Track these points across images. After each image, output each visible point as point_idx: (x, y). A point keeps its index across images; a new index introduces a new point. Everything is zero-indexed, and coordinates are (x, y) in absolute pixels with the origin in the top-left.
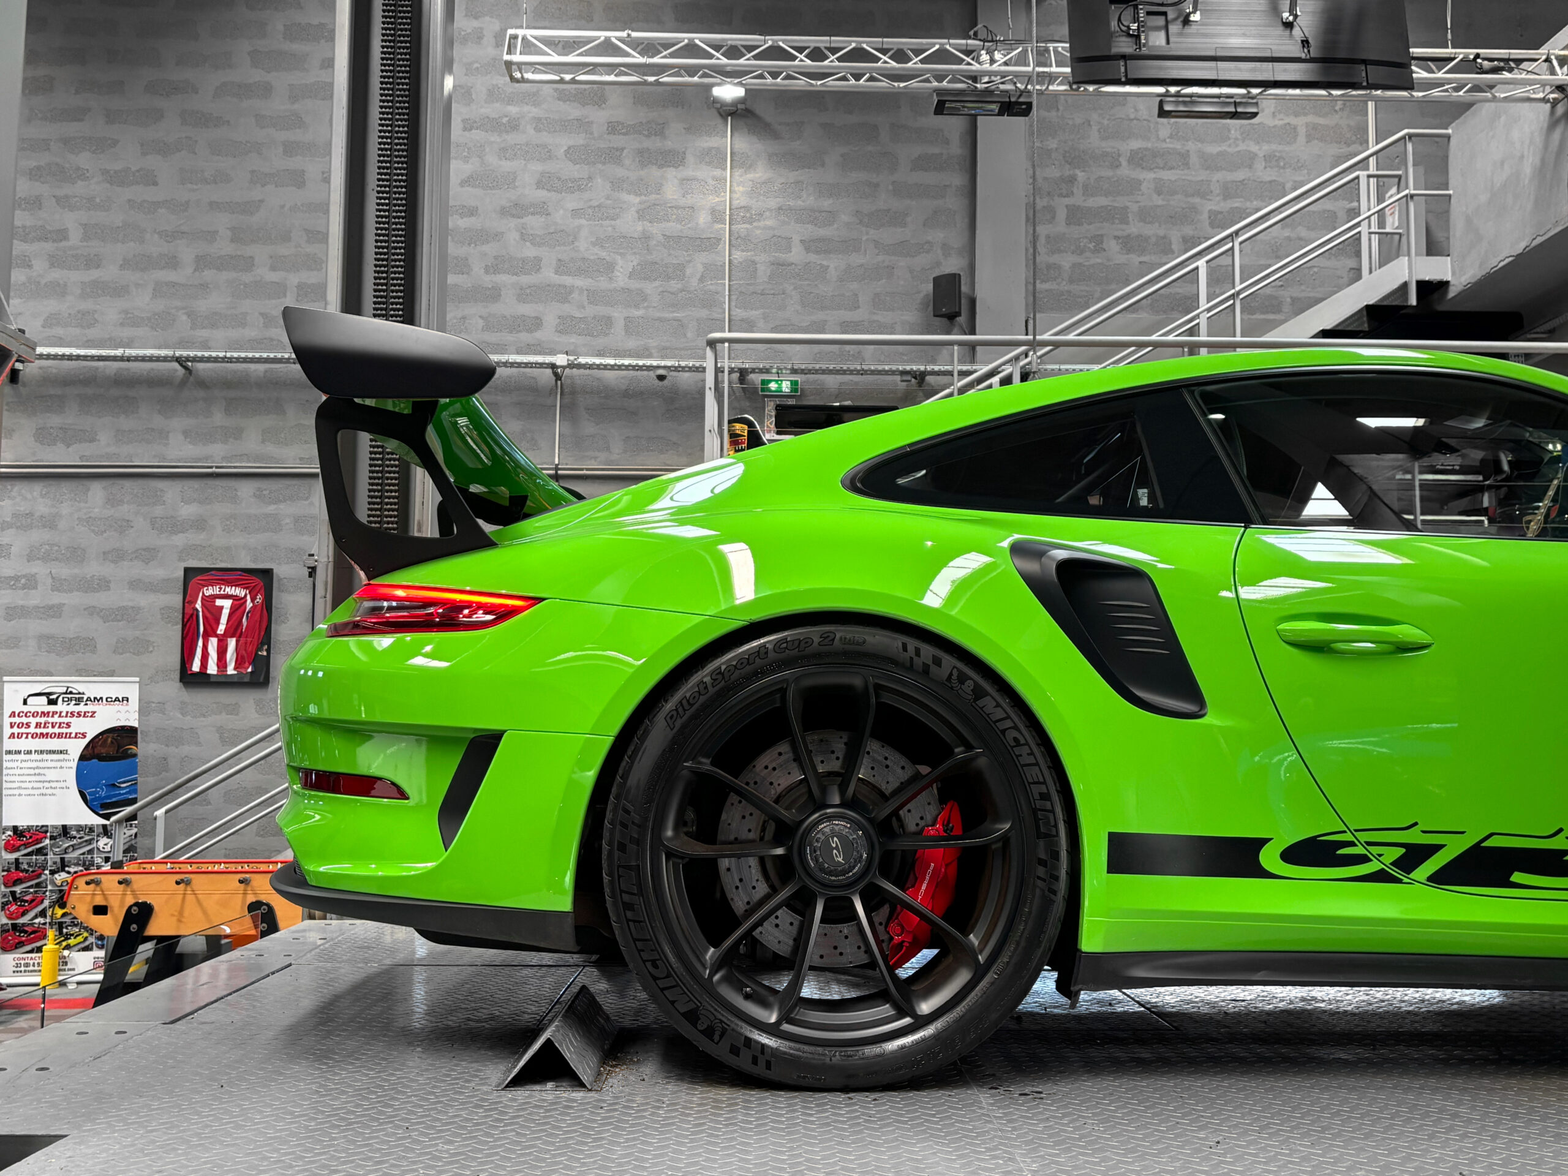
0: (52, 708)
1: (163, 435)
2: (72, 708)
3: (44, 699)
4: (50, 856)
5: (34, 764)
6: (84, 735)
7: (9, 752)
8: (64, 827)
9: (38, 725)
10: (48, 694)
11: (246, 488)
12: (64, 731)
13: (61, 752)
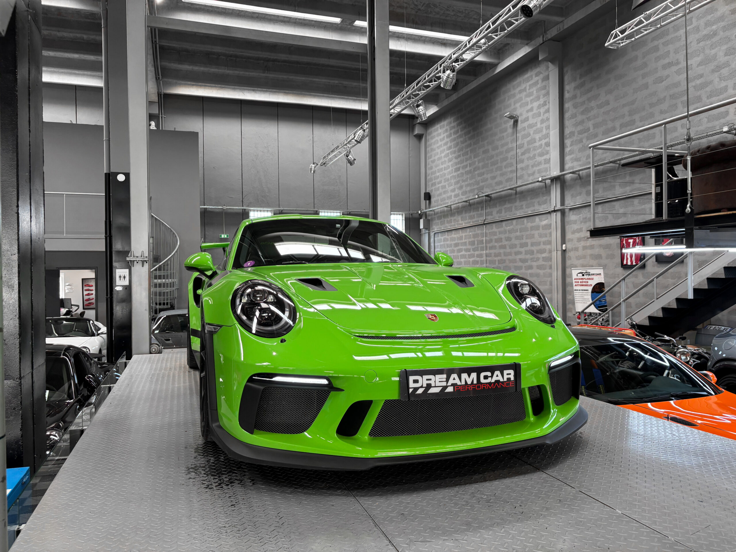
0: (583, 277)
1: (614, 187)
2: (588, 277)
3: (581, 274)
4: (588, 321)
5: (581, 294)
6: (591, 285)
7: (575, 290)
8: (590, 313)
9: (581, 282)
10: (582, 273)
11: (636, 201)
12: (587, 284)
13: (587, 290)
